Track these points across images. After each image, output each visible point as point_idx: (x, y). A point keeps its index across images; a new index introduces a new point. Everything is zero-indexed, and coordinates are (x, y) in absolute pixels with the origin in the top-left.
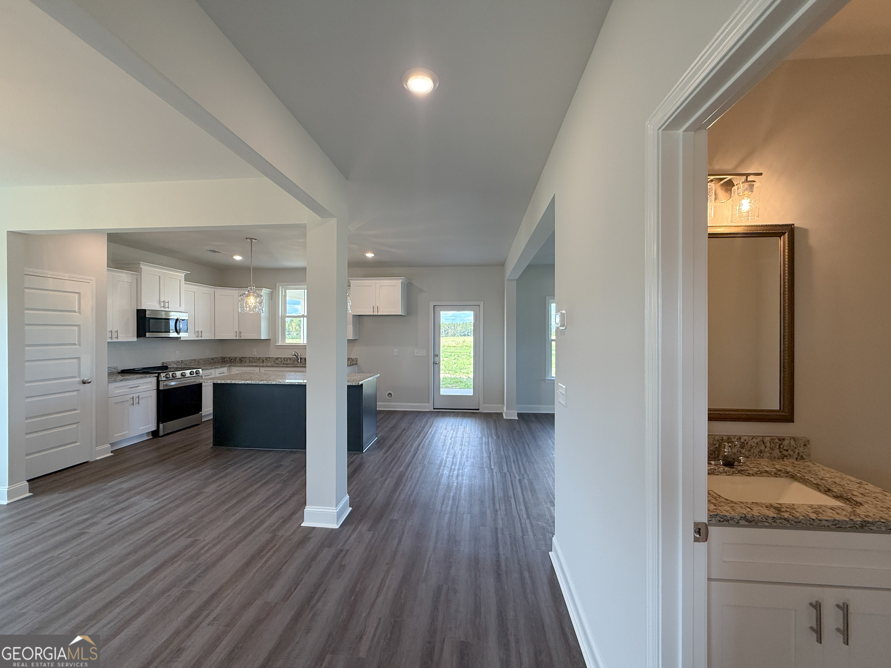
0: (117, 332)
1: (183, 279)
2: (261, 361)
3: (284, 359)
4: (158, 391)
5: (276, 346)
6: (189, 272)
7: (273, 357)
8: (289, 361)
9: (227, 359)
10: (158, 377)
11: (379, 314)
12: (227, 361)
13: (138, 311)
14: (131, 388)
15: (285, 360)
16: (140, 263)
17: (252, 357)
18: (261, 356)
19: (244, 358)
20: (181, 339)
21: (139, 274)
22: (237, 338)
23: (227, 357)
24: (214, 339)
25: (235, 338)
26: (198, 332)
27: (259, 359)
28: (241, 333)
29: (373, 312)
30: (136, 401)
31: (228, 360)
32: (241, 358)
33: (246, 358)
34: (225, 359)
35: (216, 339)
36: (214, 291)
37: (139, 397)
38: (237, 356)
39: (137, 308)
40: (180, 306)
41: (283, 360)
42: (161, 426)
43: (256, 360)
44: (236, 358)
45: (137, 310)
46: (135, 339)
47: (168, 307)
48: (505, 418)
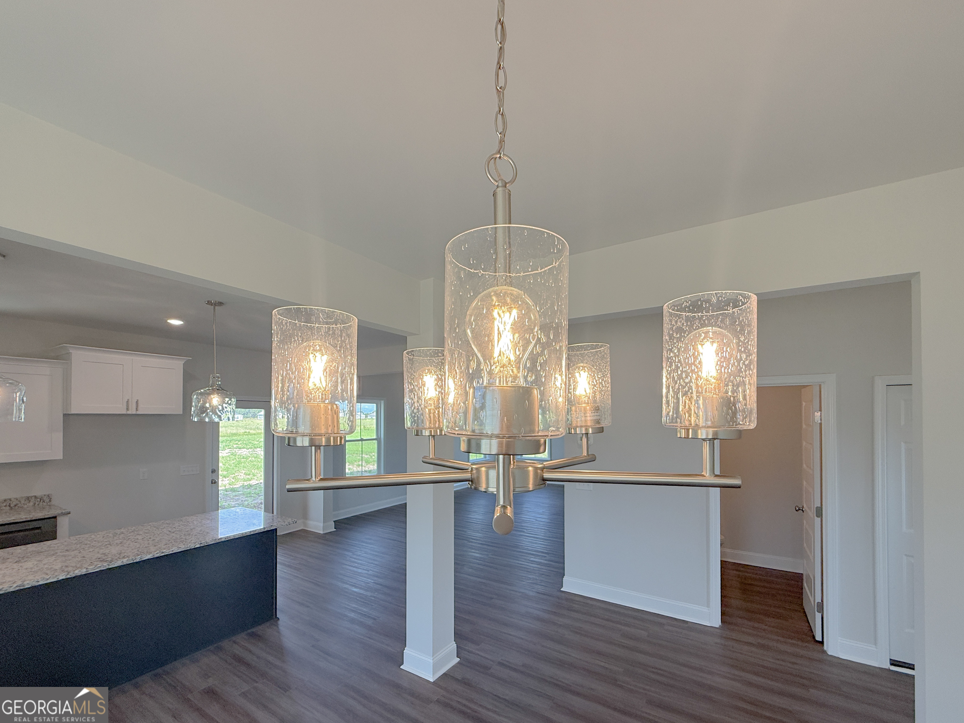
11: (139, 412)
29: (128, 409)
48: (322, 533)
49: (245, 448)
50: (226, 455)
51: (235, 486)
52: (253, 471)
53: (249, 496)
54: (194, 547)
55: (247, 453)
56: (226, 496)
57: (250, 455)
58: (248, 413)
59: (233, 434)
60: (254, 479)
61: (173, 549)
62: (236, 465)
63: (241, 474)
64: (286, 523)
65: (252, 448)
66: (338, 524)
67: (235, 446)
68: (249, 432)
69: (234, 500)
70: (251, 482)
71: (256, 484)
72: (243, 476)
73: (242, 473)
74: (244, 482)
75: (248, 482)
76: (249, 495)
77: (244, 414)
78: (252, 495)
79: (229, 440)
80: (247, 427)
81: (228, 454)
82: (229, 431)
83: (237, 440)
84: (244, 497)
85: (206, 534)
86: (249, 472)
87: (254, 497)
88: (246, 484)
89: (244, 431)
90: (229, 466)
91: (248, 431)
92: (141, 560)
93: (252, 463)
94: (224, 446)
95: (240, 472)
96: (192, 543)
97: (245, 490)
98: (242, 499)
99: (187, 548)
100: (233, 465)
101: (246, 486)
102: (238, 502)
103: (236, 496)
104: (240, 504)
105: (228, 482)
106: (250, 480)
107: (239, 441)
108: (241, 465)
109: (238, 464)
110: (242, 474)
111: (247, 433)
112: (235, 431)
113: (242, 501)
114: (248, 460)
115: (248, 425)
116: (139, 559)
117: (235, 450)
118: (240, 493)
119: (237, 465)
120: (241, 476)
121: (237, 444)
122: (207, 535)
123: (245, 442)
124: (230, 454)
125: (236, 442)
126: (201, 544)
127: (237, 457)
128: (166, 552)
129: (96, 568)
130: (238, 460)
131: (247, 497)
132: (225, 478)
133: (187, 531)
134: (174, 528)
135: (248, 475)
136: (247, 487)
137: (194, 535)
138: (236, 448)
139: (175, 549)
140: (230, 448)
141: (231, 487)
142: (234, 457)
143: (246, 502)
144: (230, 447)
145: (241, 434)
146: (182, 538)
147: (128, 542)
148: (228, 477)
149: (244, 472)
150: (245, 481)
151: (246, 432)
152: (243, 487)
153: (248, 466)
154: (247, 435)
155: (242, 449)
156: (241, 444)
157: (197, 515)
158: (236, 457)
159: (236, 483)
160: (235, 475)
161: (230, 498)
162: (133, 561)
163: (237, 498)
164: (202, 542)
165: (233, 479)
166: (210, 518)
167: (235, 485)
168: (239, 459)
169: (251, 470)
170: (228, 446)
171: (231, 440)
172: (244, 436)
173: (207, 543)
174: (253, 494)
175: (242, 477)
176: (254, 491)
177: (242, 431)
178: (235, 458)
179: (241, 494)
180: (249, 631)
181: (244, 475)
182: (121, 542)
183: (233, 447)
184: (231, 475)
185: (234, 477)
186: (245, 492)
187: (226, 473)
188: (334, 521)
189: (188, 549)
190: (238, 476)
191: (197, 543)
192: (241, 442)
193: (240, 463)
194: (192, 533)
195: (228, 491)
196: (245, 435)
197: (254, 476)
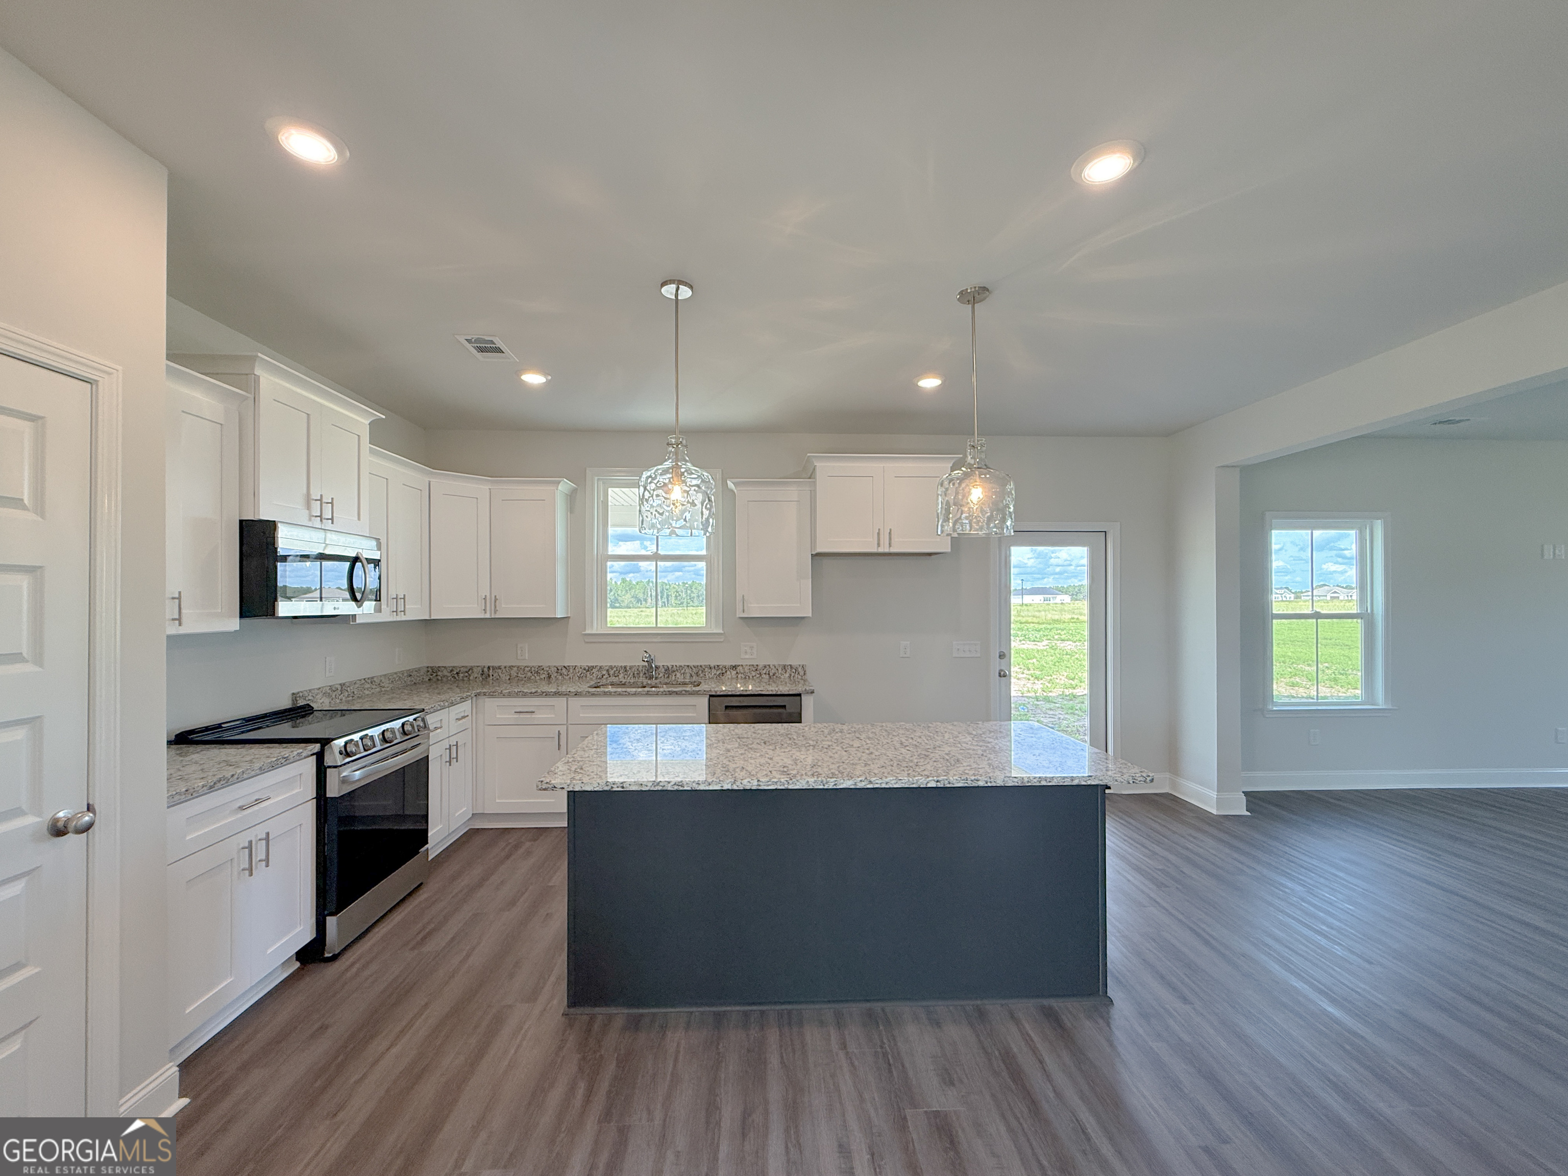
0: (179, 598)
1: (366, 438)
2: (543, 676)
3: (608, 671)
4: (323, 802)
5: (586, 635)
6: (384, 417)
7: (579, 665)
8: (621, 676)
9: (445, 673)
10: (320, 756)
11: (893, 550)
12: (444, 679)
13: (244, 525)
14: (242, 808)
15: (612, 672)
16: (253, 359)
17: (518, 667)
18: (545, 664)
19: (494, 668)
20: (358, 621)
21: (252, 396)
22: (488, 616)
23: (445, 667)
24: (427, 618)
25: (482, 616)
26: (396, 598)
27: (538, 670)
28: (497, 602)
29: (879, 545)
30: (260, 852)
31: (449, 675)
32: (486, 670)
33: (499, 668)
34: (439, 673)
35: (432, 618)
36: (428, 483)
37: (267, 838)
38: (473, 665)
39: (240, 517)
40: (359, 519)
41: (604, 672)
42: (331, 922)
43: (529, 674)
44: (471, 669)
45: (241, 522)
46: (233, 623)
47: (332, 519)
48: (1214, 812)
49: (1070, 640)
50: (1042, 648)
51: (1050, 694)
52: (1080, 674)
53: (1071, 713)
54: (925, 786)
55: (1073, 647)
56: (1036, 707)
57: (1077, 651)
58: (1077, 593)
59: (1054, 620)
60: (1080, 686)
61: (887, 780)
62: (1055, 663)
63: (1061, 677)
64: (1126, 777)
65: (1081, 641)
66: (1254, 799)
67: (1056, 637)
68: (1078, 619)
69: (1047, 716)
70: (1075, 691)
71: (1083, 695)
72: (1063, 680)
73: (1063, 675)
74: (1065, 690)
75: (1071, 691)
76: (1070, 711)
77: (1073, 595)
78: (1077, 712)
79: (1048, 629)
80: (1076, 611)
81: (1045, 648)
82: (1049, 616)
83: (1059, 629)
84: (1063, 713)
85: (953, 763)
86: (1073, 676)
87: (1078, 715)
88: (1067, 692)
89: (1070, 617)
90: (1045, 664)
91: (1076, 617)
92: (835, 787)
93: (1079, 662)
94: (1040, 636)
95: (1060, 675)
96: (922, 775)
97: (1065, 702)
98: (1060, 716)
99: (913, 784)
100: (1050, 663)
101: (1066, 696)
102: (1053, 720)
103: (1051, 709)
104: (1054, 723)
105: (1041, 686)
106: (1074, 688)
107: (1062, 630)
108: (1062, 664)
109: (1059, 662)
110: (1063, 678)
111: (1075, 620)
112: (1056, 617)
113: (1059, 718)
114: (1073, 658)
115: (1077, 609)
116: (833, 784)
117: (1056, 642)
118: (1057, 705)
119: (1057, 664)
120: (1061, 679)
121: (1060, 634)
122: (954, 765)
123: (1071, 632)
124: (1048, 647)
125: (1059, 632)
126: (937, 781)
127: (1058, 651)
128: (877, 781)
129: (769, 783)
130: (1059, 656)
131: (1067, 713)
132: (1038, 680)
133: (927, 750)
134: (912, 738)
135: (1072, 679)
136: (1068, 698)
137: (934, 759)
138: (1058, 640)
139: (891, 780)
140: (1049, 640)
141: (1045, 694)
142: (1052, 651)
143: (1065, 722)
144: (1049, 637)
145: (1066, 621)
146: (912, 761)
147: (839, 748)
148: (1042, 679)
149: (1066, 674)
150: (1066, 688)
151: (1073, 618)
152: (1063, 696)
153: (1072, 666)
154: (1075, 622)
155: (1066, 642)
156: (1065, 634)
157: (955, 723)
158: (1056, 652)
159: (1052, 690)
160: (1052, 678)
161: (1041, 710)
162: (824, 785)
163: (1051, 712)
164: (940, 779)
165: (1049, 683)
166: (974, 733)
167: (1051, 692)
168: (1060, 654)
169: (1077, 672)
170: (1047, 636)
171: (1051, 629)
172: (1071, 624)
173: (949, 783)
174: (1077, 710)
175: (1062, 682)
176: (1079, 705)
177: (1067, 616)
178: (1055, 654)
179: (1058, 708)
180: (1046, 1002)
181: (1066, 680)
182: (829, 746)
183: (1054, 638)
184: (1045, 677)
185: (1051, 680)
186: (1064, 705)
187: (1040, 673)
188: (1246, 793)
189: (914, 786)
190: (1057, 679)
191: (931, 779)
192: (1065, 632)
193: (1061, 660)
194: (931, 757)
195: (1040, 701)
196: (1072, 622)
197: (1081, 682)
